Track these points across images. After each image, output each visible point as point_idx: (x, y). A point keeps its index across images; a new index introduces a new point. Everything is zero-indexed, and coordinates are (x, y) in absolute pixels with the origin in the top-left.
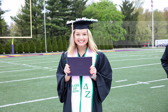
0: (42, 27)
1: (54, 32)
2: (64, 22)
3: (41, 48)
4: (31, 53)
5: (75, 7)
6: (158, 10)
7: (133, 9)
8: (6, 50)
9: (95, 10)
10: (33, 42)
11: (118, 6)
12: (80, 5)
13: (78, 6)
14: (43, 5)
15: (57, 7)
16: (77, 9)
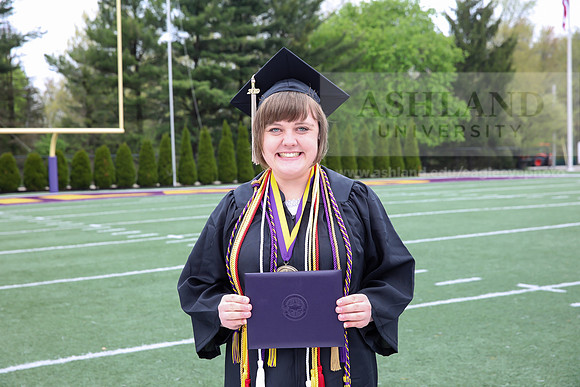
0: (159, 93)
1: (202, 112)
2: (238, 76)
3: (156, 170)
4: (119, 188)
5: (279, 21)
7: (494, 30)
8: (29, 177)
9: (355, 30)
10: (128, 148)
11: (440, 15)
12: (300, 12)
13: (292, 14)
14: (164, 12)
15: (215, 19)
16: (288, 28)
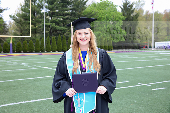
0: (41, 26)
1: (53, 32)
2: (63, 22)
3: (40, 48)
4: (29, 52)
5: (74, 7)
6: (159, 12)
7: (133, 11)
8: (4, 49)
9: (95, 10)
10: (32, 42)
11: (118, 7)
12: (80, 5)
13: (78, 5)
14: (43, 4)
15: (57, 6)
16: (77, 9)
